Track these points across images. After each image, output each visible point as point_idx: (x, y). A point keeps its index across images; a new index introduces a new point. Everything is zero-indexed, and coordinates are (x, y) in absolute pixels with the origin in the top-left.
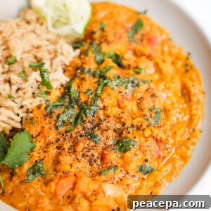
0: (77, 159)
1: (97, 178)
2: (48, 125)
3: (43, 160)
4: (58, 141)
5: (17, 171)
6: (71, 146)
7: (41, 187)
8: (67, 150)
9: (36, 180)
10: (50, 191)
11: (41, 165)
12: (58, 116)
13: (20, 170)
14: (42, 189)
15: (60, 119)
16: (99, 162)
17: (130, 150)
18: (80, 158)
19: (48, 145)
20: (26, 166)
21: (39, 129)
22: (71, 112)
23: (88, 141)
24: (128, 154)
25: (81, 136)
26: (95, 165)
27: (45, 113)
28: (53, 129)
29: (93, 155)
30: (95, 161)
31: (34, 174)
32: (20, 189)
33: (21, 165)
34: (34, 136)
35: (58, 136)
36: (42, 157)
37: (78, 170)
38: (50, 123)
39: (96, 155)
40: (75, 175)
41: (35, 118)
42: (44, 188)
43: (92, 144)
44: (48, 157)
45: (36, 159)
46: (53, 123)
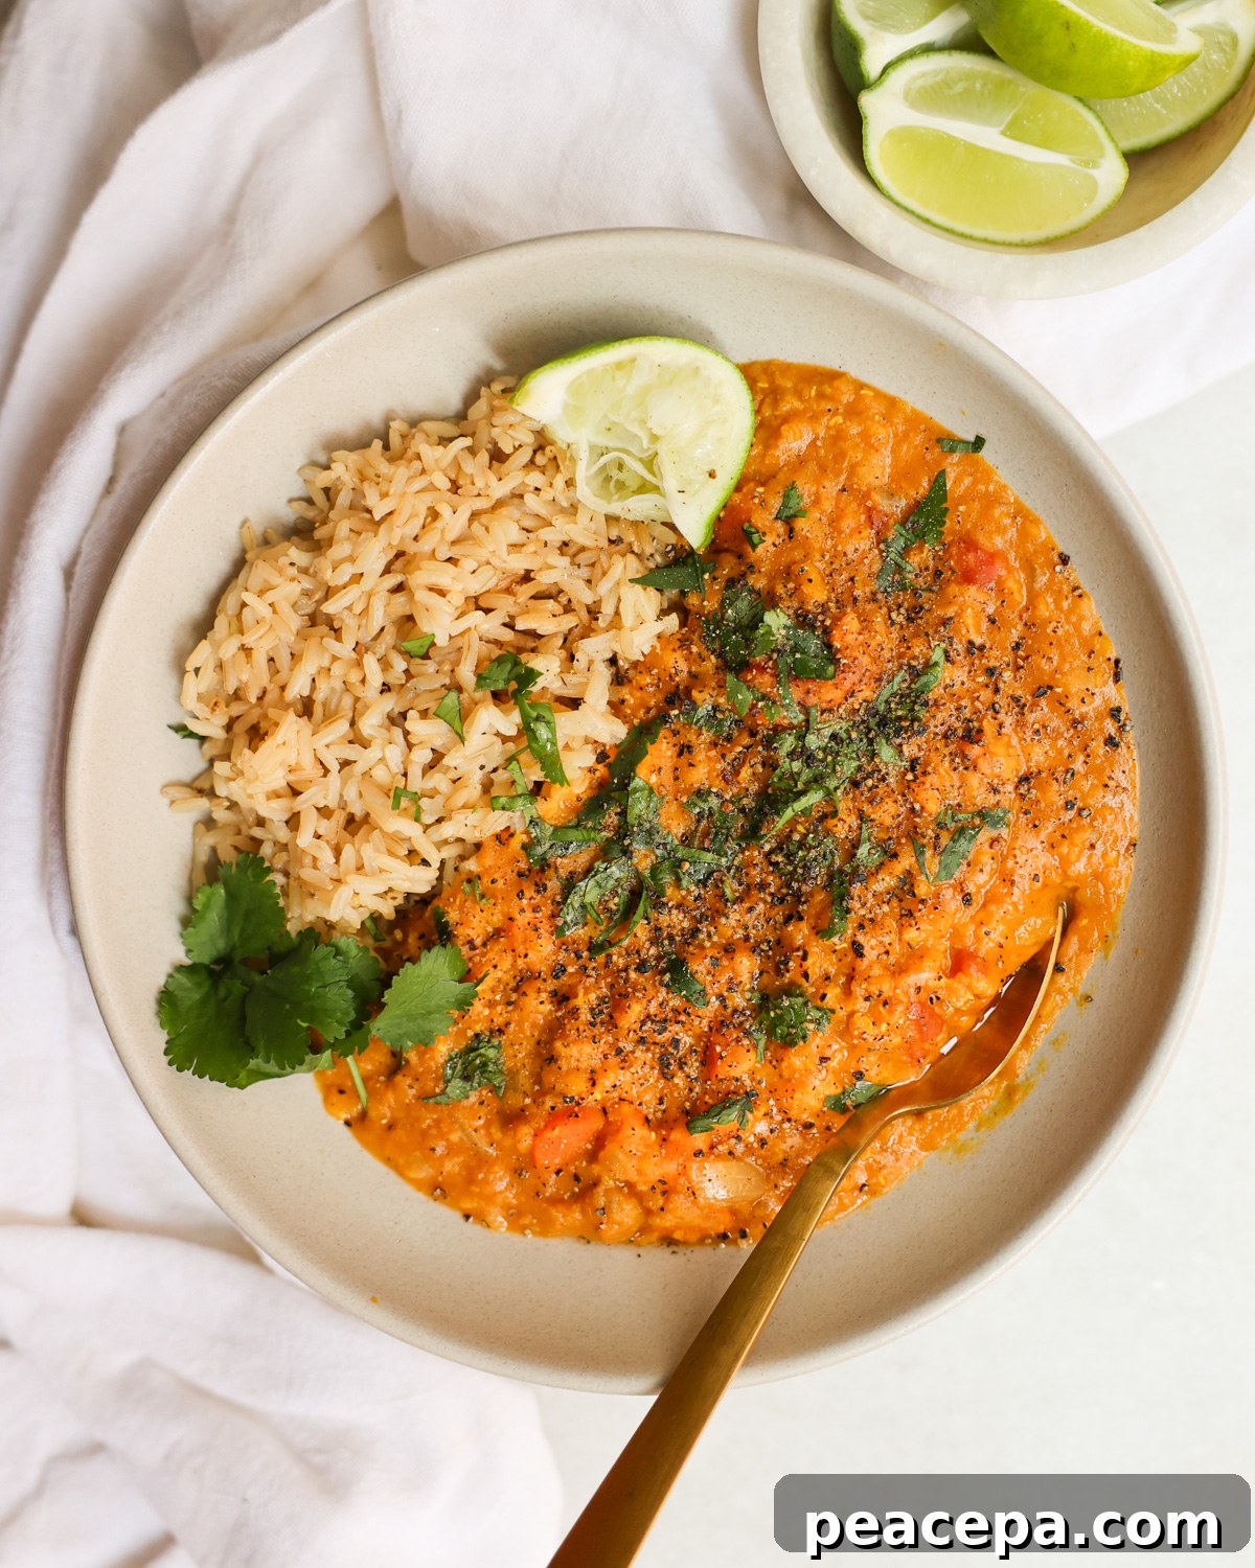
0: (619, 1051)
1: (677, 1135)
2: (529, 915)
3: (501, 1031)
4: (558, 971)
5: (412, 1057)
6: (602, 1000)
7: (487, 1125)
8: (585, 1016)
9: (473, 1098)
10: (514, 1148)
11: (491, 1053)
12: (569, 886)
13: (421, 1055)
14: (489, 1134)
15: (575, 900)
16: (693, 1068)
17: (804, 1038)
18: (629, 1047)
19: (523, 981)
20: (443, 1049)
21: (497, 919)
22: (618, 874)
23: (664, 991)
24: (796, 1060)
25: (641, 968)
26: (679, 1080)
27: (523, 866)
28: (545, 928)
29: (675, 1042)
30: (682, 1064)
31: (467, 1078)
32: (418, 1120)
33: (425, 1043)
34: (478, 942)
35: (562, 956)
36: (499, 1021)
37: (615, 1095)
38: (535, 909)
39: (687, 1040)
40: (604, 1111)
41: (486, 880)
42: (497, 1135)
43: (676, 1002)
44: (520, 1024)
45: (478, 1028)
46: (546, 910)
